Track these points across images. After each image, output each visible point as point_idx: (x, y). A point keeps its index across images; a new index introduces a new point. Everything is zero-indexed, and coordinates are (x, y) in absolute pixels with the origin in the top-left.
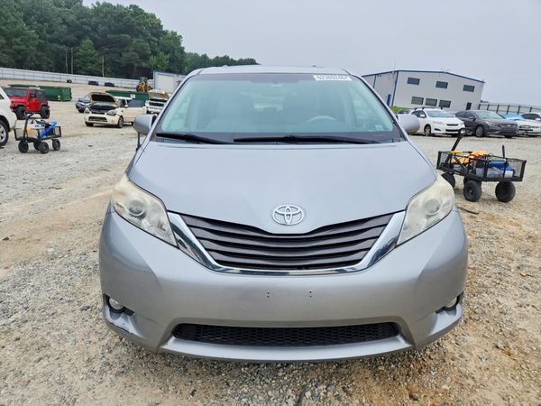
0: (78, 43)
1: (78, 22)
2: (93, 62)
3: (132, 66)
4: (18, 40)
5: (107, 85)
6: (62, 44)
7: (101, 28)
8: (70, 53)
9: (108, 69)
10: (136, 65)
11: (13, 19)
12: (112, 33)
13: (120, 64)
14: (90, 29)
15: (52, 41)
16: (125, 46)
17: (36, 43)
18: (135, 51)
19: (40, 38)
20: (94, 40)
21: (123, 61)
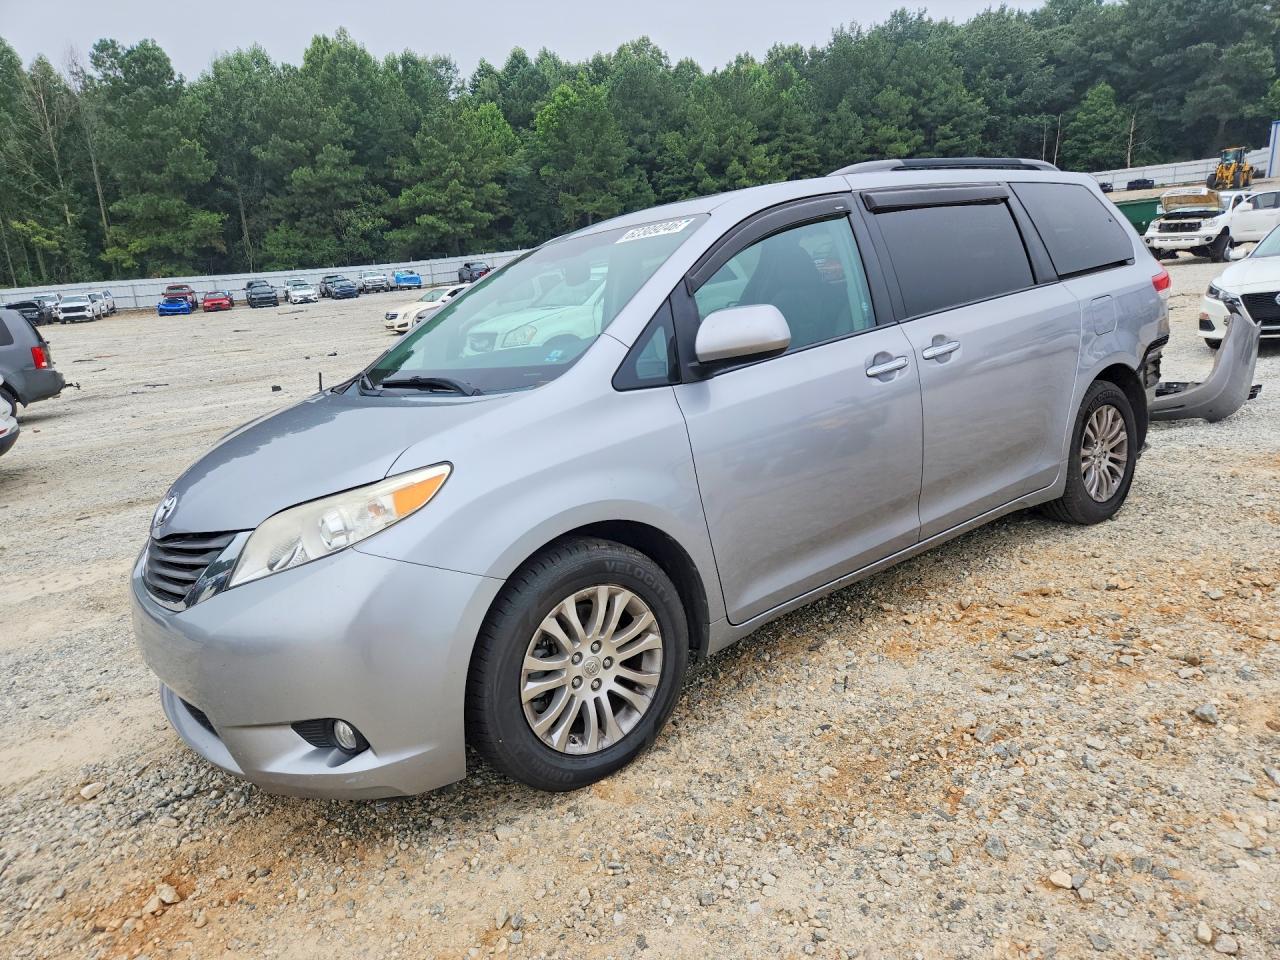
0: (1076, 100)
1: (1082, 50)
2: (1105, 137)
3: (1214, 122)
4: (946, 129)
5: (1133, 186)
6: (1037, 112)
7: (1138, 46)
8: (1054, 130)
9: (1144, 146)
10: (1225, 116)
11: (943, 86)
12: (1168, 51)
13: (1178, 123)
14: (1109, 56)
15: (1015, 112)
16: (1197, 73)
17: (982, 124)
18: (1226, 79)
19: (992, 111)
20: (1116, 81)
21: (1187, 115)
